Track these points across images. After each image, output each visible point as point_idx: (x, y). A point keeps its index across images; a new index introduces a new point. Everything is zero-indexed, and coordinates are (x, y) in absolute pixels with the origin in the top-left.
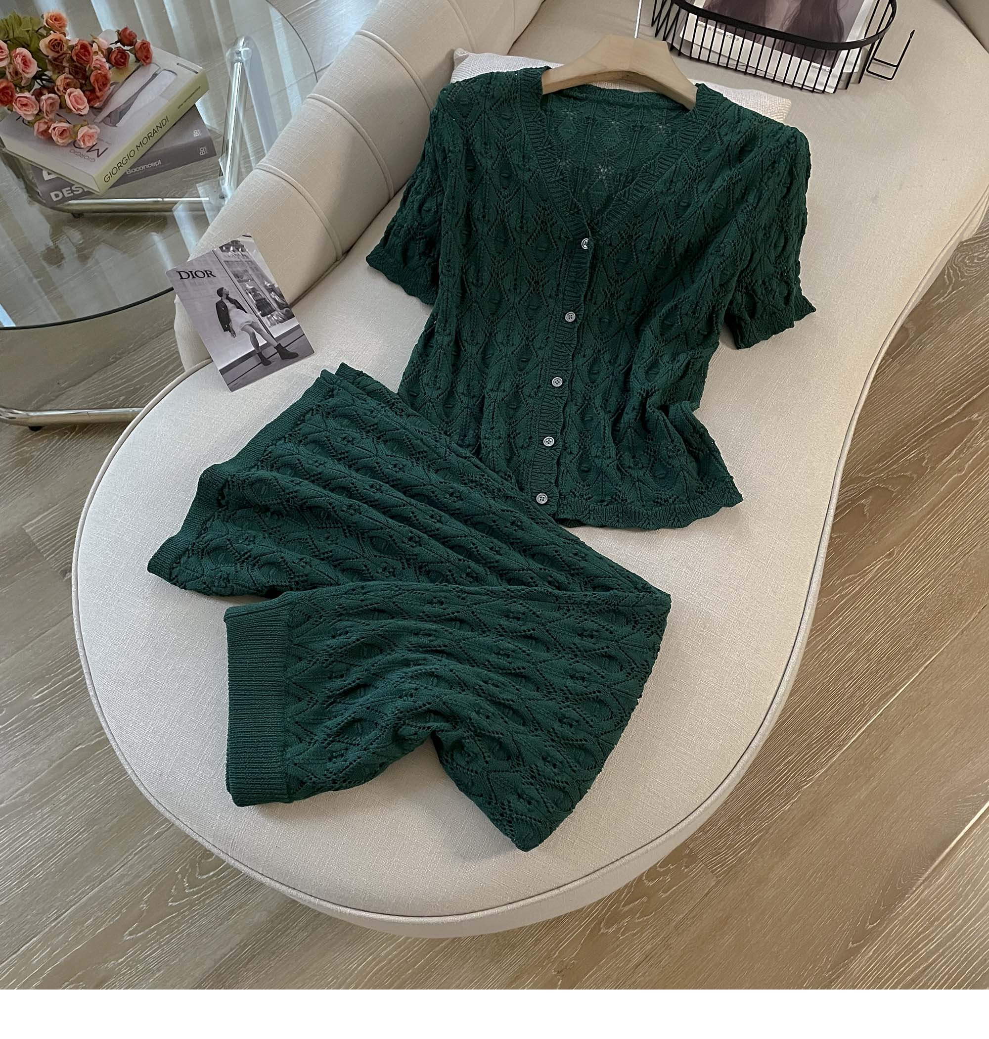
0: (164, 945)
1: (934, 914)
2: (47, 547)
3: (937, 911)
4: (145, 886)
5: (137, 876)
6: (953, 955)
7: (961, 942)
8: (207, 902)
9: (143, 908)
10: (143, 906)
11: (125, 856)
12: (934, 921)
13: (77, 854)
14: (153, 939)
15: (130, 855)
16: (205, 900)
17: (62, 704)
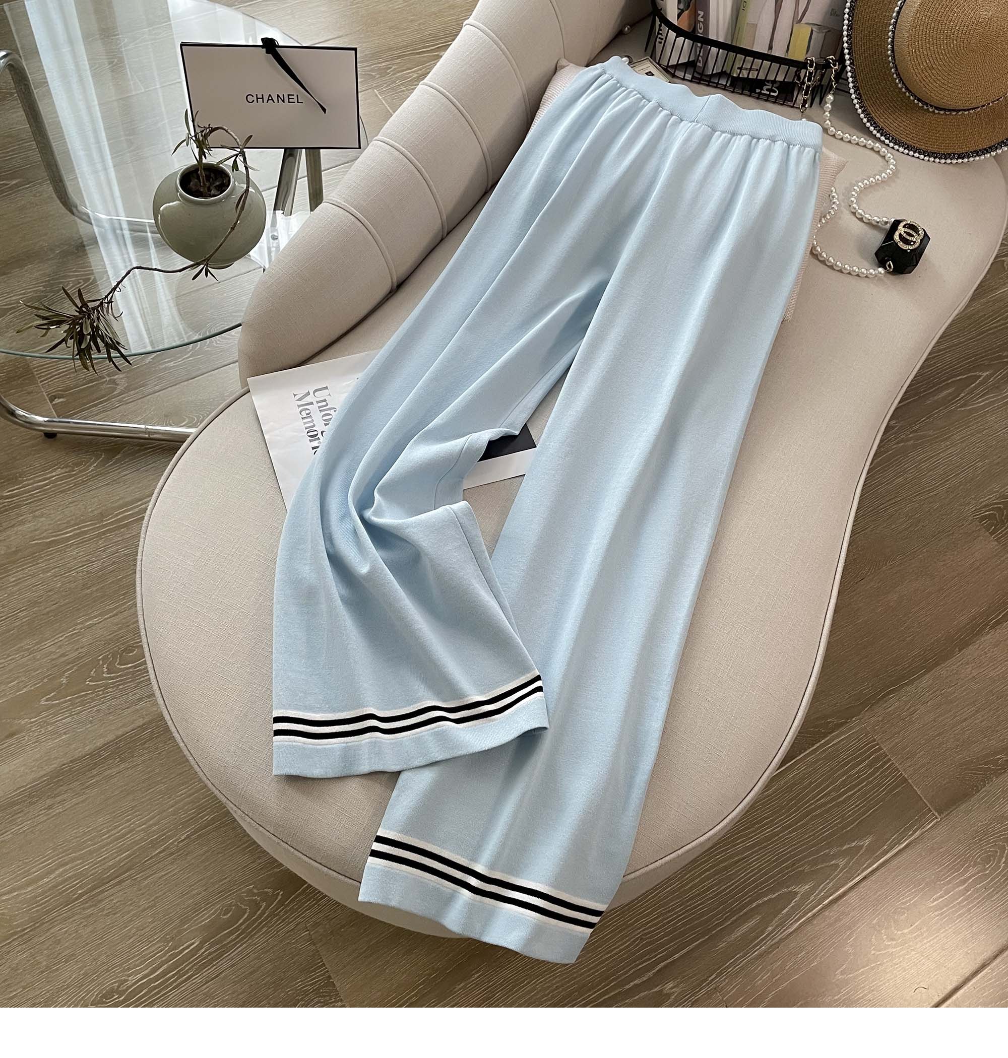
0: (74, 714)
1: (757, 818)
2: (43, 374)
3: (760, 816)
4: (69, 664)
5: (63, 655)
6: (766, 854)
7: (775, 846)
8: (121, 687)
9: (62, 681)
10: (64, 680)
11: (57, 636)
12: (755, 824)
13: (14, 627)
14: (66, 708)
15: (61, 637)
16: (120, 685)
17: (26, 504)
